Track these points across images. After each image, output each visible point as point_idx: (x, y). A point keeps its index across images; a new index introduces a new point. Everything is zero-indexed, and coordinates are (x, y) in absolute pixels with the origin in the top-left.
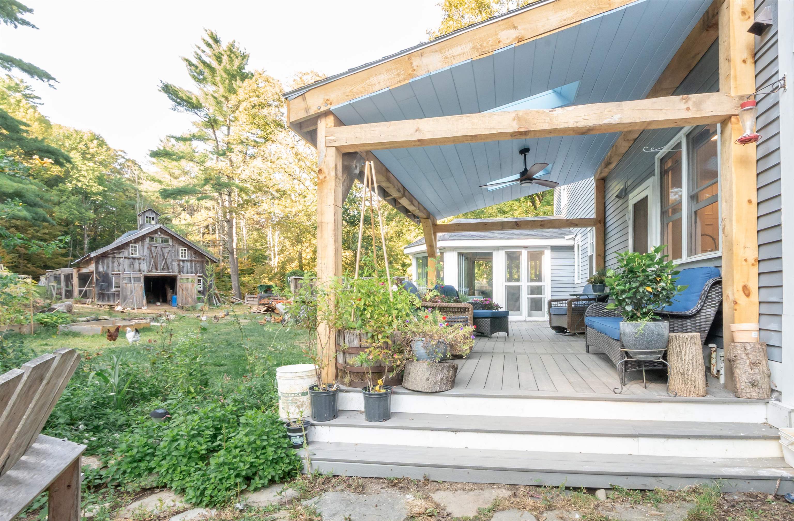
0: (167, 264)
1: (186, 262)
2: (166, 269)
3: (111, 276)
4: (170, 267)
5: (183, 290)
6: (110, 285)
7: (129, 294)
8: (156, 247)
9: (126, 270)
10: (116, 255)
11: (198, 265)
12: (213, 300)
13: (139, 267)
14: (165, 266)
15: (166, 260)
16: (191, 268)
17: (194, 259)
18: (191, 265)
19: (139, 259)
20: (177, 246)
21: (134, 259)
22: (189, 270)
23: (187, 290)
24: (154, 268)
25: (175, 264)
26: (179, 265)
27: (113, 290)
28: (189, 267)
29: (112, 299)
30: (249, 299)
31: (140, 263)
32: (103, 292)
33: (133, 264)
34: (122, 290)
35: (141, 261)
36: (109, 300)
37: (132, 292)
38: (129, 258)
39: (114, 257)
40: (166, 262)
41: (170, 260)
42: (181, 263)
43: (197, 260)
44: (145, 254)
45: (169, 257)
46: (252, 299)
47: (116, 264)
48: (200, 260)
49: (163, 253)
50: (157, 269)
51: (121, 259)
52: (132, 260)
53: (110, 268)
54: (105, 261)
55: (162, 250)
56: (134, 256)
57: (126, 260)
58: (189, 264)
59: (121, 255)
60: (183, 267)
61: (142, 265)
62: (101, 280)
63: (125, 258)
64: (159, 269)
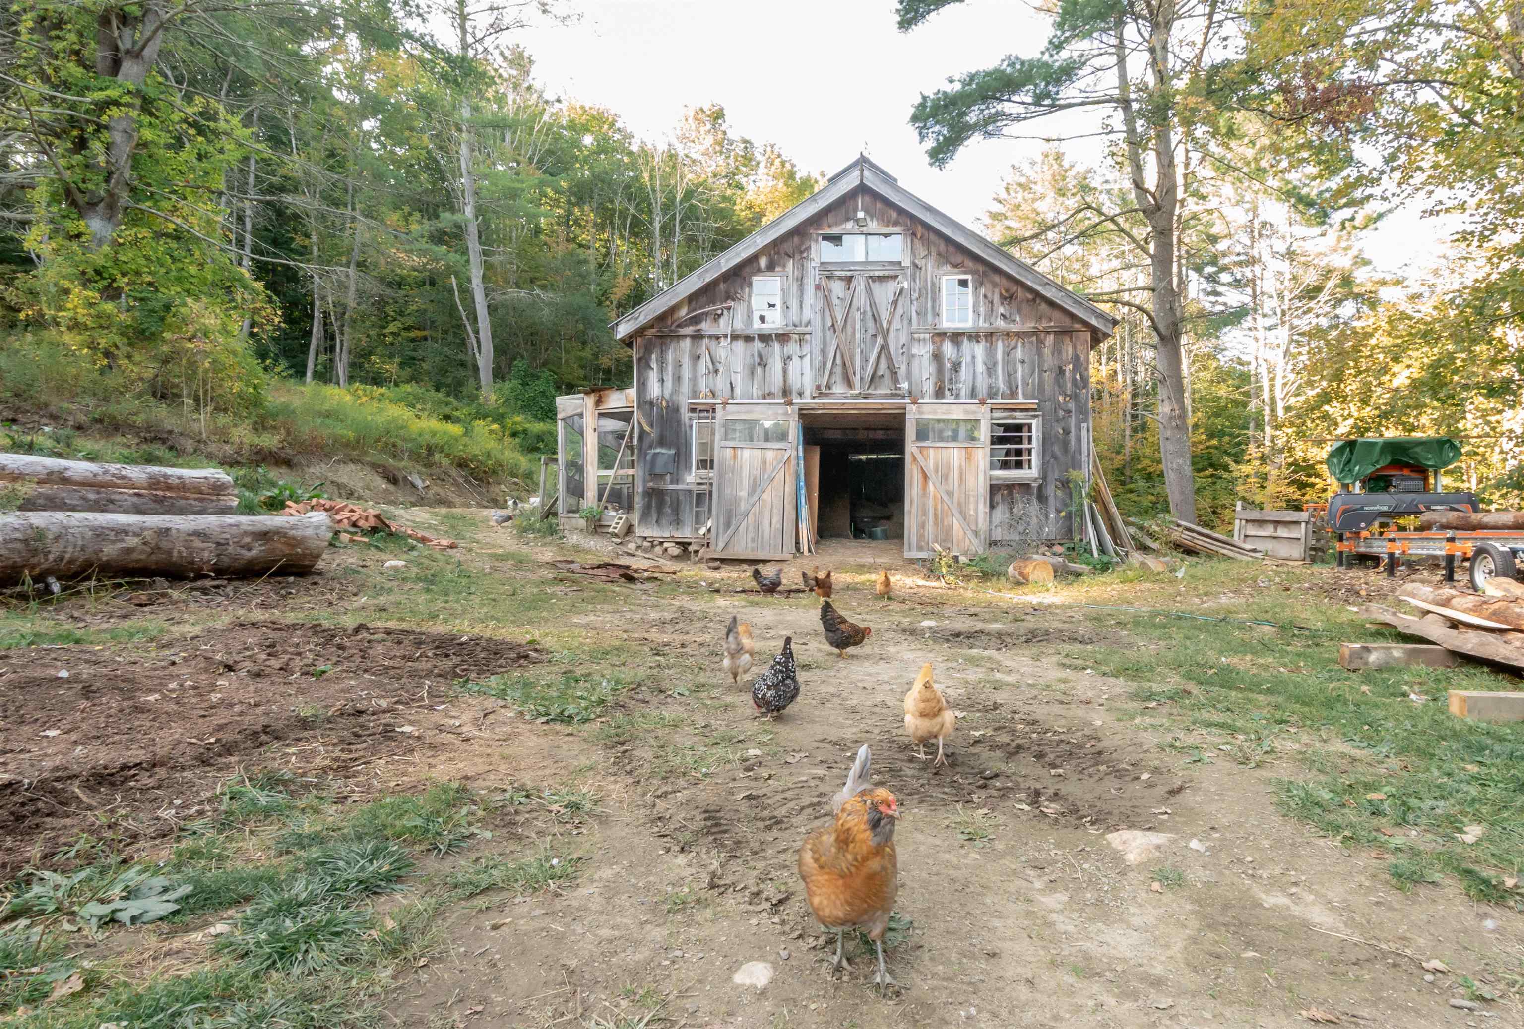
0: (889, 358)
1: (966, 344)
2: (888, 375)
3: (685, 415)
4: (902, 372)
5: (925, 477)
6: (681, 458)
7: (743, 494)
8: (849, 279)
9: (738, 391)
10: (706, 327)
11: (1019, 354)
12: (1082, 530)
13: (785, 371)
14: (883, 365)
15: (886, 334)
16: (991, 370)
17: (1000, 323)
18: (990, 352)
19: (783, 338)
20: (929, 266)
21: (765, 338)
22: (982, 384)
23: (945, 478)
24: (838, 377)
25: (923, 351)
26: (937, 357)
27: (692, 478)
28: (980, 368)
29: (688, 516)
30: (1252, 531)
31: (787, 359)
32: (662, 486)
33: (762, 362)
34: (721, 476)
35: (792, 348)
36: (678, 522)
37: (754, 487)
38: (748, 339)
39: (697, 337)
40: (884, 348)
41: (903, 339)
42: (948, 348)
43: (1014, 328)
44: (807, 314)
45: (896, 325)
46: (1269, 531)
47: (704, 365)
48: (1029, 326)
49: (873, 304)
50: (850, 384)
51: (724, 343)
52: (758, 345)
53: (685, 387)
54: (670, 356)
55: (869, 291)
56: (767, 328)
57: (740, 345)
58: (980, 350)
59: (723, 326)
60: (956, 367)
61: (794, 366)
62: (653, 433)
63: (735, 337)
64: (857, 380)
